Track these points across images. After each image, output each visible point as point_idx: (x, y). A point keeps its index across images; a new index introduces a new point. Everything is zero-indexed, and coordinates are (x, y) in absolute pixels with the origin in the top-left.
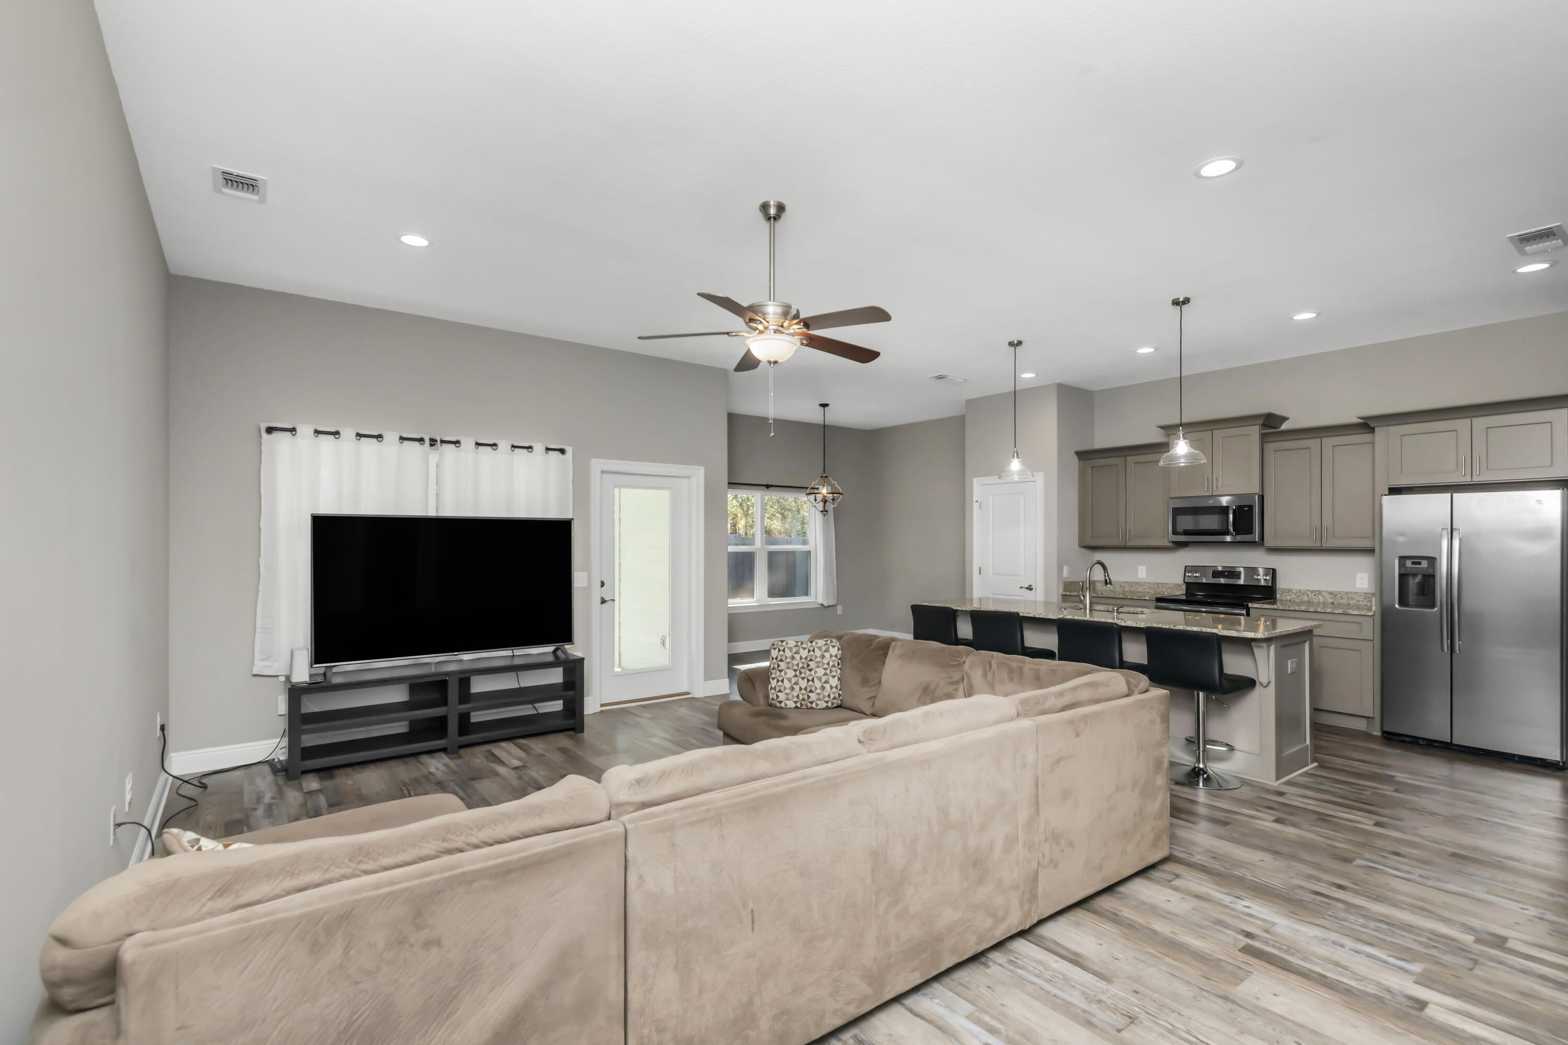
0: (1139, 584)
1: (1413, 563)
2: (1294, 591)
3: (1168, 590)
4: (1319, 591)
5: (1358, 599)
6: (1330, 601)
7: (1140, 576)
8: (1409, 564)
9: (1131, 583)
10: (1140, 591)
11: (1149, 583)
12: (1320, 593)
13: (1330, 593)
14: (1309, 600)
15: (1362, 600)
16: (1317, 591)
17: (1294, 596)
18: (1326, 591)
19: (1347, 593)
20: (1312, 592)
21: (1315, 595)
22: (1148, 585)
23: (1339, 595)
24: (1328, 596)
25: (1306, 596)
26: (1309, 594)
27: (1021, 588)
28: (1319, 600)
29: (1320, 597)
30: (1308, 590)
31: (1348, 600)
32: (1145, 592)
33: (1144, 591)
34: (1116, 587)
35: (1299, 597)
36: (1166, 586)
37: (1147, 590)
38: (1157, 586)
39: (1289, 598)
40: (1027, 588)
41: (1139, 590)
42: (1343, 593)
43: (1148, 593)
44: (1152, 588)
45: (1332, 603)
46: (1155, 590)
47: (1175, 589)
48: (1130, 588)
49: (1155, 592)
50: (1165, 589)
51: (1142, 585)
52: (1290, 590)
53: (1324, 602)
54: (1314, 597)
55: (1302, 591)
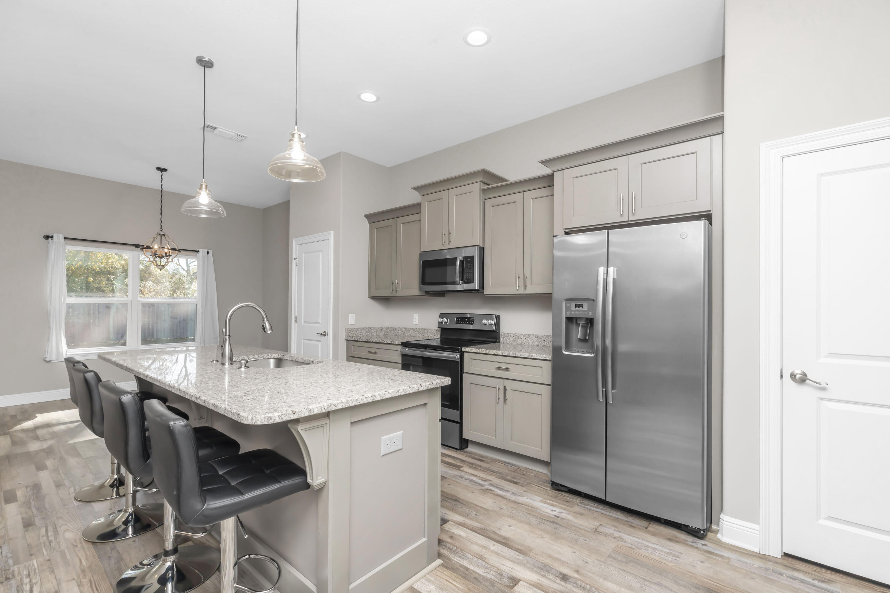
0: (414, 329)
1: (577, 306)
2: (512, 335)
3: (431, 335)
4: (529, 335)
7: (414, 323)
11: (420, 329)
13: (537, 337)
14: (522, 343)
16: (526, 335)
17: (512, 339)
21: (526, 339)
22: (419, 331)
23: (542, 339)
24: (535, 340)
25: (520, 339)
26: (522, 338)
27: (318, 334)
28: (529, 343)
30: (522, 334)
35: (515, 340)
36: (429, 331)
37: (418, 335)
38: (424, 331)
39: (508, 341)
40: (321, 334)
41: (413, 335)
42: (545, 337)
44: (421, 333)
45: (538, 345)
46: (423, 335)
47: (436, 333)
48: (408, 333)
49: (423, 336)
50: (429, 334)
51: (415, 331)
52: (509, 334)
53: (532, 345)
54: (525, 340)
55: (517, 335)
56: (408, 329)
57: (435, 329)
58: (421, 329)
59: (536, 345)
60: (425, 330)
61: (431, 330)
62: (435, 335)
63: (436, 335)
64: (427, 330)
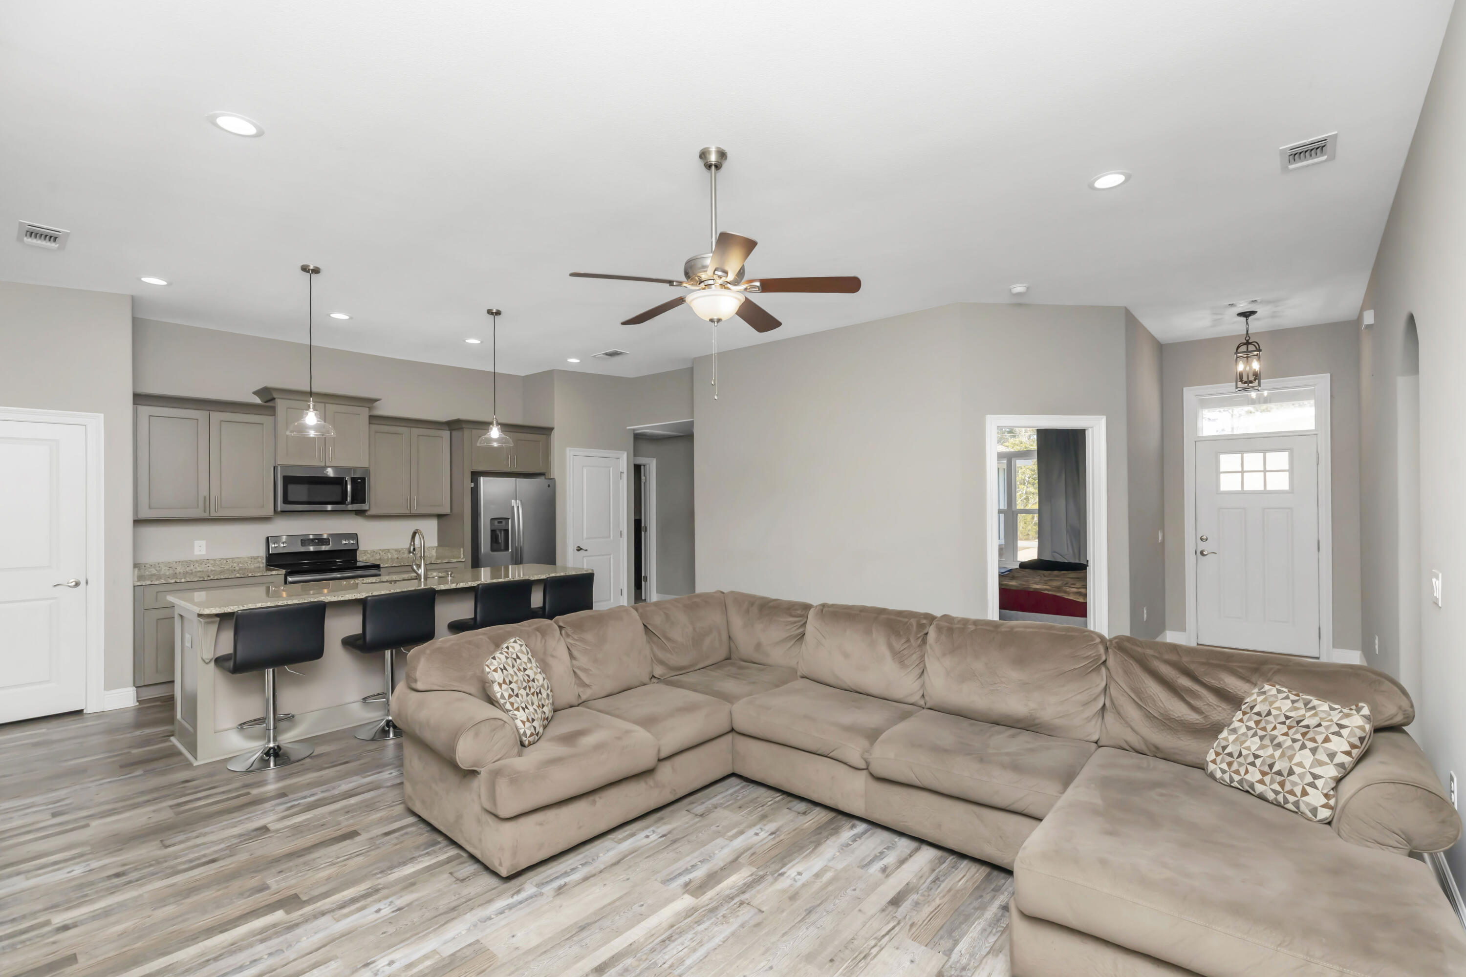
0: (200, 562)
1: (499, 522)
2: (369, 551)
3: (240, 565)
4: (388, 550)
6: (396, 556)
7: (197, 553)
8: (496, 522)
9: (186, 562)
10: (201, 570)
11: (215, 560)
13: (396, 550)
14: (381, 557)
16: (386, 550)
17: (369, 556)
18: (393, 549)
20: (383, 550)
21: (385, 554)
22: (212, 562)
23: (402, 551)
24: (395, 553)
25: (378, 555)
26: (381, 553)
28: (388, 557)
29: (389, 554)
30: (380, 550)
32: (207, 571)
33: (206, 569)
34: (161, 570)
35: (373, 557)
36: (236, 560)
37: (211, 567)
38: (225, 562)
41: (199, 569)
43: (212, 571)
44: (218, 565)
45: (398, 558)
46: (223, 566)
47: (250, 562)
50: (235, 565)
51: (204, 563)
52: (365, 552)
55: (375, 551)
56: (187, 562)
57: (248, 557)
58: (218, 560)
60: (227, 561)
61: (241, 559)
62: (248, 564)
63: (250, 564)
64: (231, 560)
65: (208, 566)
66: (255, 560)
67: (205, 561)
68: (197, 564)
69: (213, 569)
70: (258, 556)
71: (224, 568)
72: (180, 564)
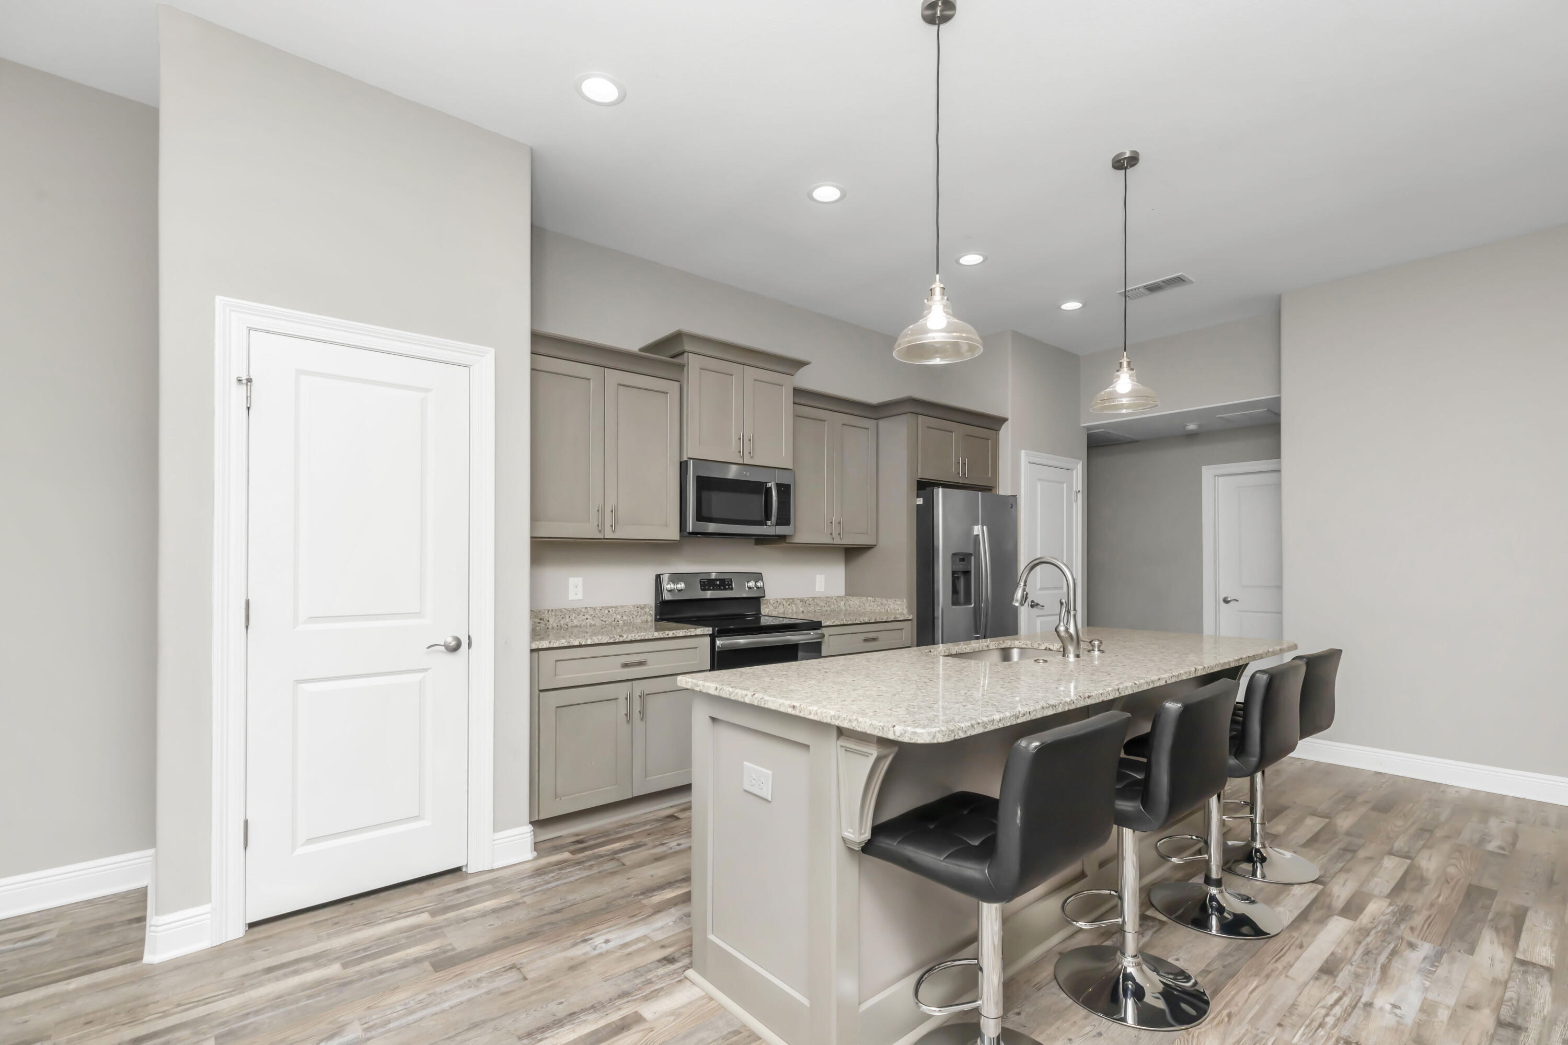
0: (577, 612)
2: (771, 601)
3: (625, 618)
4: (793, 599)
5: (821, 605)
6: (801, 609)
7: (572, 596)
9: (561, 610)
10: (578, 624)
12: (793, 601)
13: (802, 600)
14: (784, 611)
15: (824, 605)
16: (790, 599)
17: (772, 608)
18: (798, 599)
19: (814, 599)
20: (788, 601)
21: (789, 605)
22: (591, 612)
23: (808, 602)
24: (800, 604)
25: (782, 606)
26: (785, 604)
28: (792, 610)
29: (793, 606)
30: (784, 599)
31: (815, 606)
32: (586, 626)
33: (584, 623)
35: (776, 608)
36: (620, 610)
37: (590, 621)
38: (607, 612)
41: (576, 622)
43: (591, 625)
44: (599, 617)
46: (604, 619)
47: (636, 614)
48: (560, 621)
49: (603, 623)
50: (619, 617)
51: (582, 613)
53: (796, 612)
54: (789, 607)
55: (778, 600)
56: (562, 612)
57: (634, 606)
58: (599, 609)
59: (801, 611)
60: (610, 610)
61: (625, 608)
62: (634, 616)
63: (636, 616)
64: (614, 609)
65: (587, 619)
66: (642, 611)
67: (583, 610)
68: (574, 615)
69: (593, 623)
70: (646, 605)
71: (605, 621)
72: (553, 614)
